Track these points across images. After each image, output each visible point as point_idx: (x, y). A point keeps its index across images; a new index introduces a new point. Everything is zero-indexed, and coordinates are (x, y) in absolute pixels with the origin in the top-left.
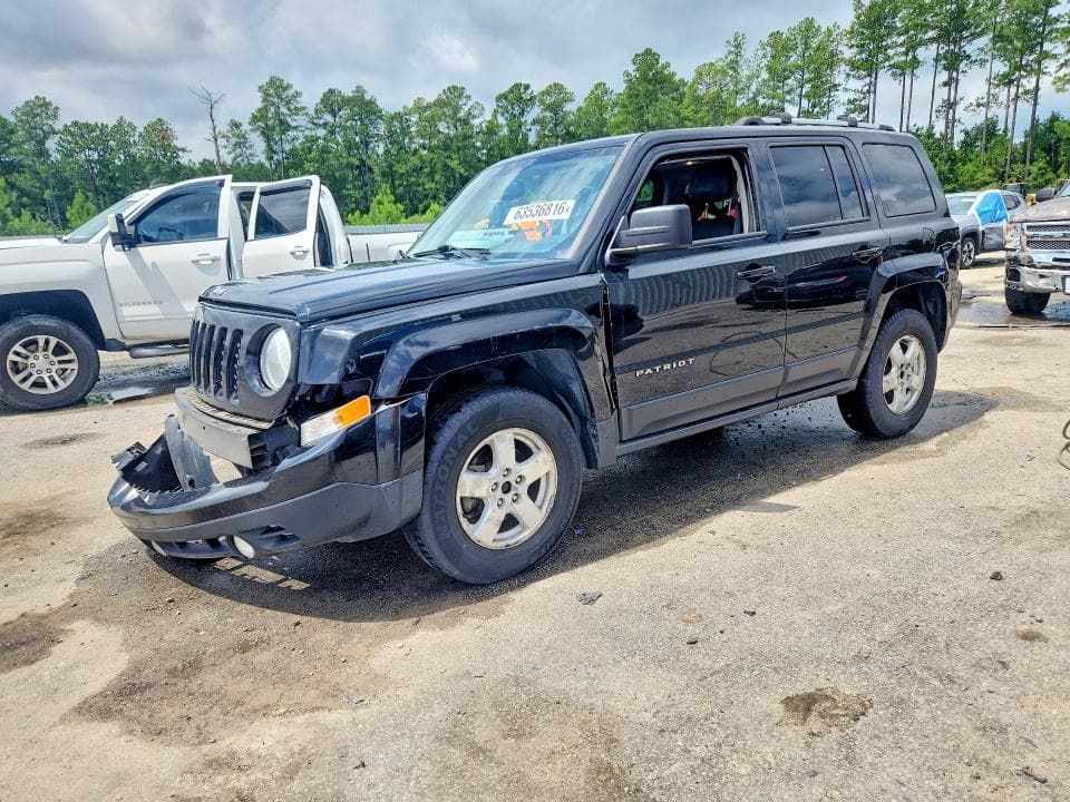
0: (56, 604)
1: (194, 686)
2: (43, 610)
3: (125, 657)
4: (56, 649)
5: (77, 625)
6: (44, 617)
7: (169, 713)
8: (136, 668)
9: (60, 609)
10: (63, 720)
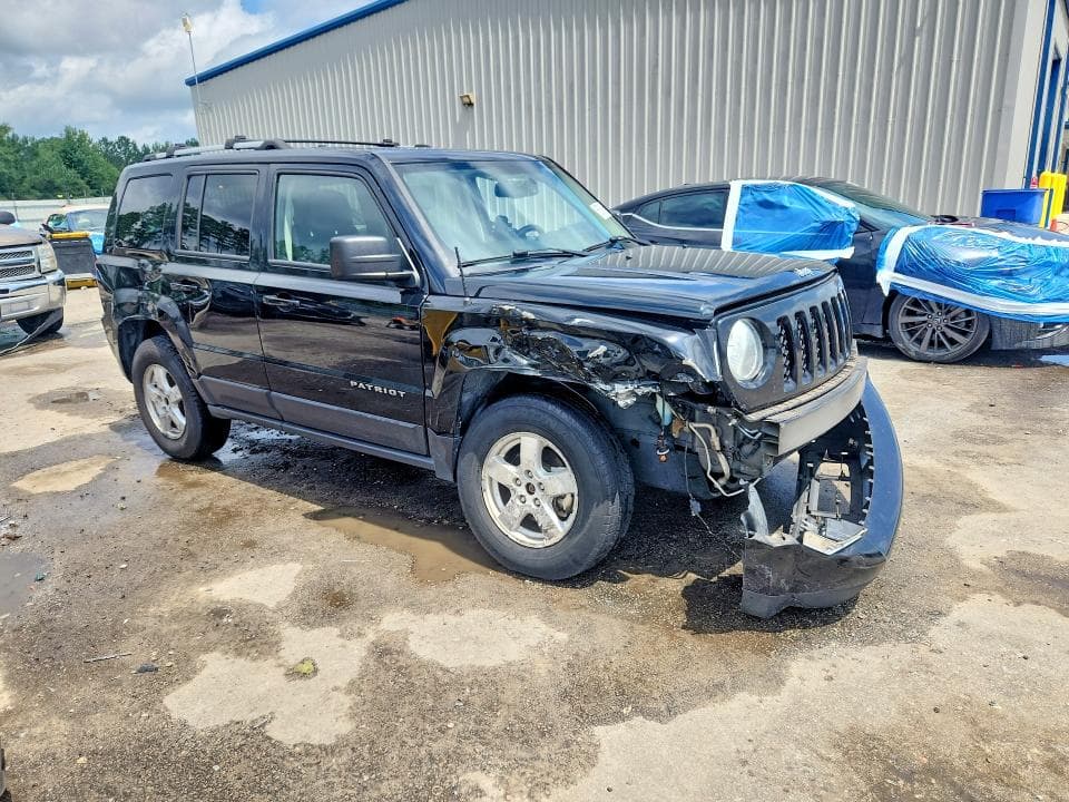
0: (981, 598)
1: (936, 490)
2: (997, 597)
3: (959, 523)
4: (1001, 554)
5: (975, 565)
6: (1000, 590)
7: (958, 489)
8: (957, 514)
9: (981, 590)
10: (1015, 511)
